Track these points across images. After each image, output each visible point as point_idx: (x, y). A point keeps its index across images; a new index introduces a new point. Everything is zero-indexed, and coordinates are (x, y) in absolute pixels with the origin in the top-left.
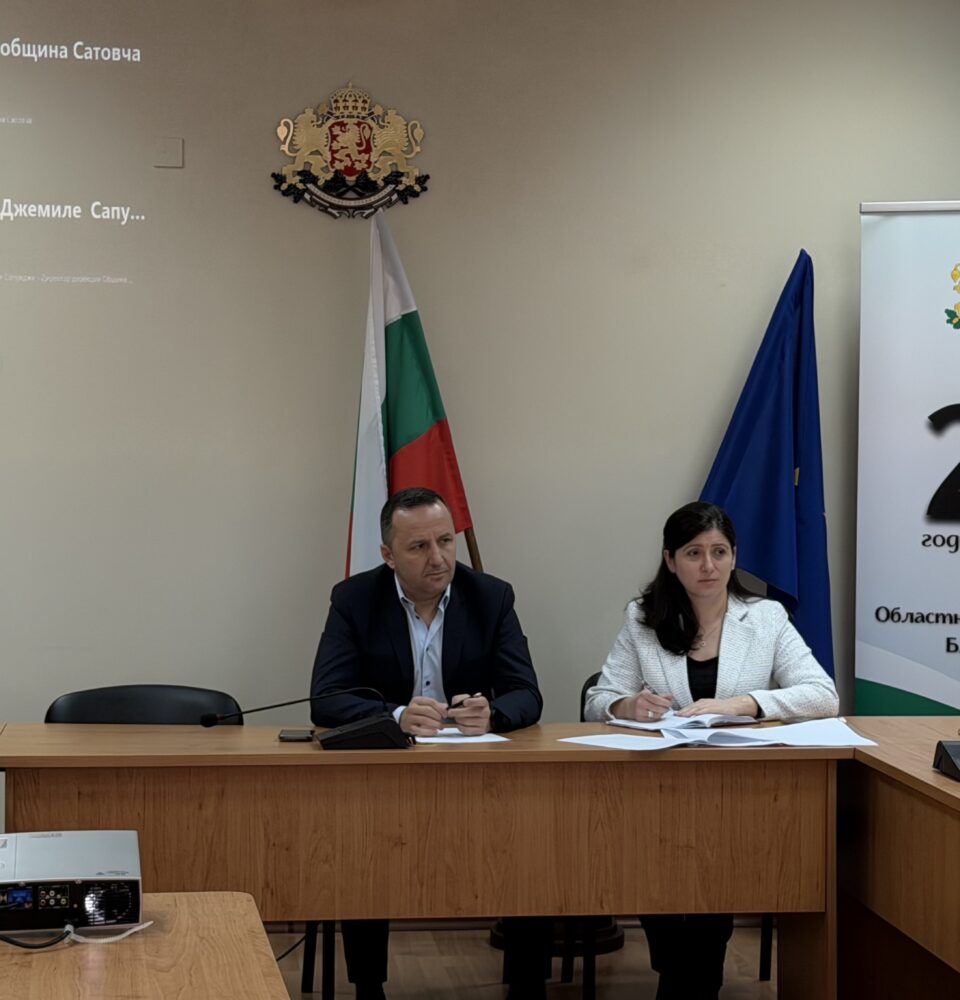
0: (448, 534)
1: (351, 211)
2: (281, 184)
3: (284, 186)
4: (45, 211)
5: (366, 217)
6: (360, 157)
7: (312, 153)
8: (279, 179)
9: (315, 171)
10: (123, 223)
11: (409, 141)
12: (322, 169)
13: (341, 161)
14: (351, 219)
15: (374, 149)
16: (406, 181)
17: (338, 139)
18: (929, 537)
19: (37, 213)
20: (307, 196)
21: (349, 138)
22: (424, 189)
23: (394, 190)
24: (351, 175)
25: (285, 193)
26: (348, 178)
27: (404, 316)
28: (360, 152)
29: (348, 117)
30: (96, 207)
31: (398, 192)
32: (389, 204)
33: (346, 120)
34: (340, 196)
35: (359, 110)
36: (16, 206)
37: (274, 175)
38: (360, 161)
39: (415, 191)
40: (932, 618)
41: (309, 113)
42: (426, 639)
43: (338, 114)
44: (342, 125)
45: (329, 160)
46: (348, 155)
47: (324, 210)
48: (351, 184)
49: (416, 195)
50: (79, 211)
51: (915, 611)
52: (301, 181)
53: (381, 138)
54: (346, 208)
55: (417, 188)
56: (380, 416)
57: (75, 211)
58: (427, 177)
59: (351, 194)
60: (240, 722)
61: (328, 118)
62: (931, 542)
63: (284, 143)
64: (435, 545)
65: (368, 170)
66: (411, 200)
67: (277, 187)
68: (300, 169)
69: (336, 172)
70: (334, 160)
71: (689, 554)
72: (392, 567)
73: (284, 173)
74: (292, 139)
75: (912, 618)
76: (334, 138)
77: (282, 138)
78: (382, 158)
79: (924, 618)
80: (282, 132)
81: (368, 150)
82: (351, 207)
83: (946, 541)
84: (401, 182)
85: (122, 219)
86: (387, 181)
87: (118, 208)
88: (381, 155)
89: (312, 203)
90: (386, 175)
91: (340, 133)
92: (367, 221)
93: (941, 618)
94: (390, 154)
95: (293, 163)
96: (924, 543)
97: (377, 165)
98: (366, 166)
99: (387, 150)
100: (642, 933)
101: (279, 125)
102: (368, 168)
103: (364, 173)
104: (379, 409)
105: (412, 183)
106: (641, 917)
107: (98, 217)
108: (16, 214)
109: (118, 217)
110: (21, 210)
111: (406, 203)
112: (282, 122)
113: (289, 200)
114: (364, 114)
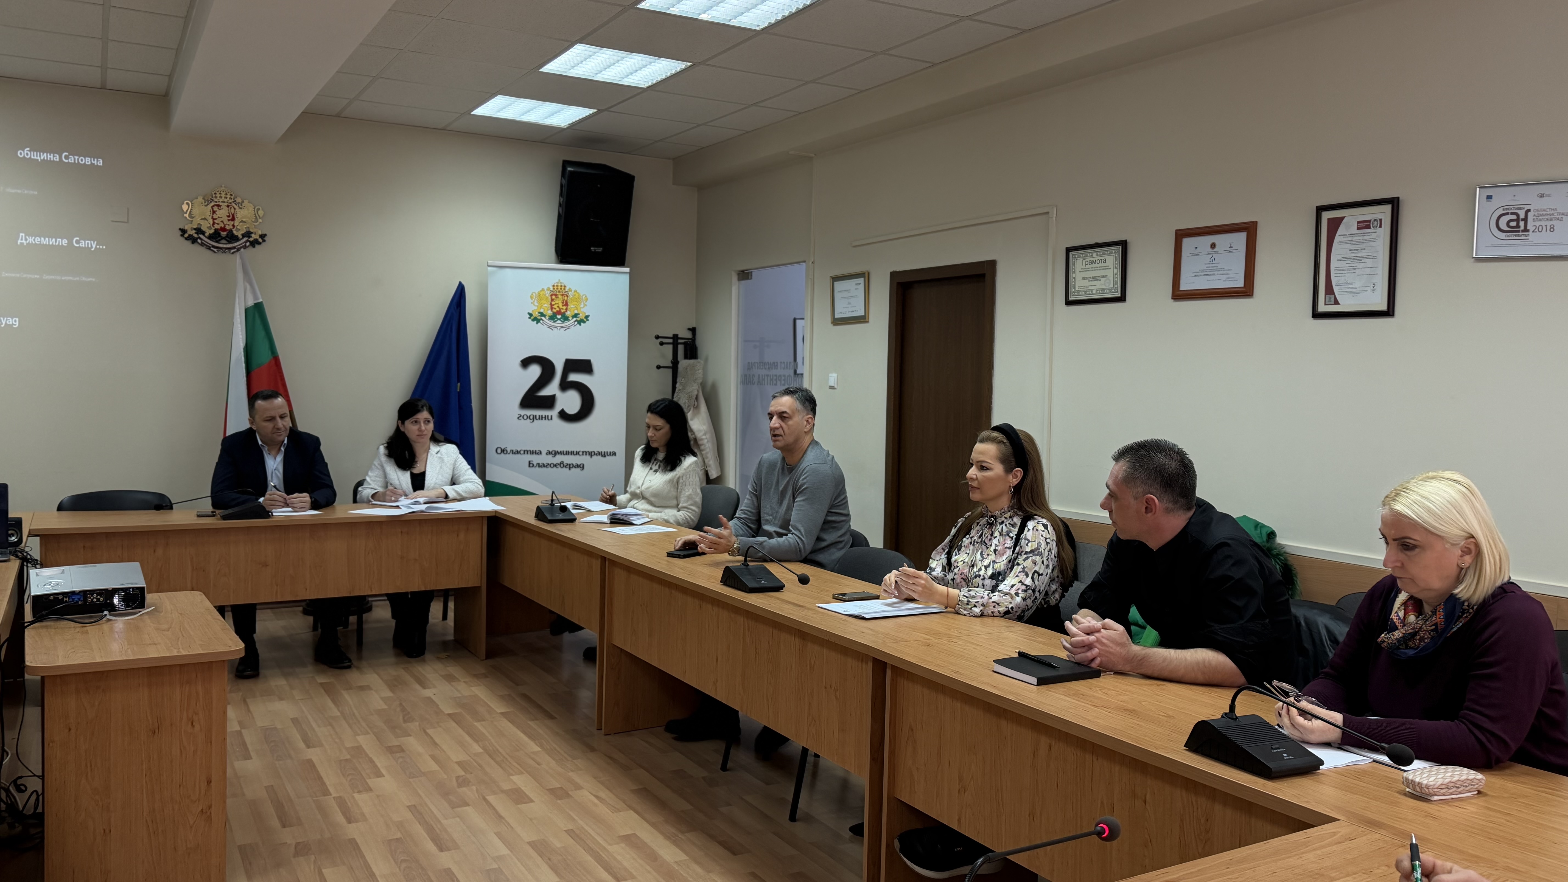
0: (285, 413)
1: (224, 250)
2: (184, 234)
3: (186, 235)
4: (45, 241)
5: (233, 253)
6: (228, 223)
7: (202, 219)
8: (183, 231)
9: (203, 228)
10: (93, 249)
11: (256, 216)
12: (208, 227)
13: (218, 224)
14: (224, 254)
15: (236, 219)
16: (254, 237)
17: (216, 213)
18: (521, 416)
19: (40, 242)
20: (199, 241)
21: (222, 213)
22: (264, 241)
23: (247, 241)
24: (223, 231)
25: (186, 239)
26: (222, 233)
27: (255, 304)
28: (229, 220)
29: (222, 202)
30: (76, 241)
31: (250, 242)
32: (245, 247)
33: (221, 204)
34: (217, 242)
35: (228, 199)
36: (27, 237)
37: (180, 229)
38: (229, 225)
39: (259, 242)
40: (522, 452)
41: (200, 199)
42: (274, 465)
43: (216, 200)
44: (218, 206)
45: (212, 223)
46: (222, 221)
47: (209, 248)
48: (224, 236)
49: (260, 243)
50: (66, 242)
51: (514, 449)
52: (196, 233)
53: (240, 214)
54: (221, 248)
55: (260, 240)
56: (243, 353)
57: (63, 242)
58: (266, 235)
59: (224, 241)
60: (171, 508)
61: (211, 202)
62: (521, 418)
63: (186, 213)
64: (279, 419)
65: (233, 230)
66: (257, 246)
67: (182, 235)
68: (195, 227)
69: (215, 229)
70: (214, 223)
71: (412, 422)
72: (255, 429)
73: (186, 228)
74: (190, 212)
75: (513, 452)
76: (214, 212)
77: (185, 211)
78: (241, 224)
79: (518, 452)
80: (185, 207)
81: (233, 219)
82: (224, 248)
83: (529, 417)
84: (251, 237)
85: (92, 247)
86: (244, 236)
87: (89, 242)
88: (240, 222)
89: (202, 244)
90: (243, 232)
91: (217, 210)
92: (232, 255)
93: (526, 452)
94: (245, 222)
95: (192, 223)
96: (518, 418)
97: (238, 227)
98: (232, 227)
99: (244, 220)
100: (388, 602)
101: (183, 203)
102: (234, 228)
103: (231, 231)
104: (242, 350)
105: (257, 237)
106: (387, 595)
107: (78, 245)
108: (28, 242)
109: (90, 246)
110: (30, 240)
111: (254, 247)
112: (185, 202)
113: (189, 243)
114: (230, 201)
